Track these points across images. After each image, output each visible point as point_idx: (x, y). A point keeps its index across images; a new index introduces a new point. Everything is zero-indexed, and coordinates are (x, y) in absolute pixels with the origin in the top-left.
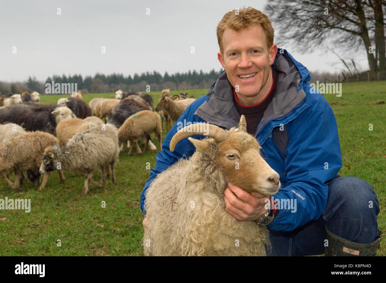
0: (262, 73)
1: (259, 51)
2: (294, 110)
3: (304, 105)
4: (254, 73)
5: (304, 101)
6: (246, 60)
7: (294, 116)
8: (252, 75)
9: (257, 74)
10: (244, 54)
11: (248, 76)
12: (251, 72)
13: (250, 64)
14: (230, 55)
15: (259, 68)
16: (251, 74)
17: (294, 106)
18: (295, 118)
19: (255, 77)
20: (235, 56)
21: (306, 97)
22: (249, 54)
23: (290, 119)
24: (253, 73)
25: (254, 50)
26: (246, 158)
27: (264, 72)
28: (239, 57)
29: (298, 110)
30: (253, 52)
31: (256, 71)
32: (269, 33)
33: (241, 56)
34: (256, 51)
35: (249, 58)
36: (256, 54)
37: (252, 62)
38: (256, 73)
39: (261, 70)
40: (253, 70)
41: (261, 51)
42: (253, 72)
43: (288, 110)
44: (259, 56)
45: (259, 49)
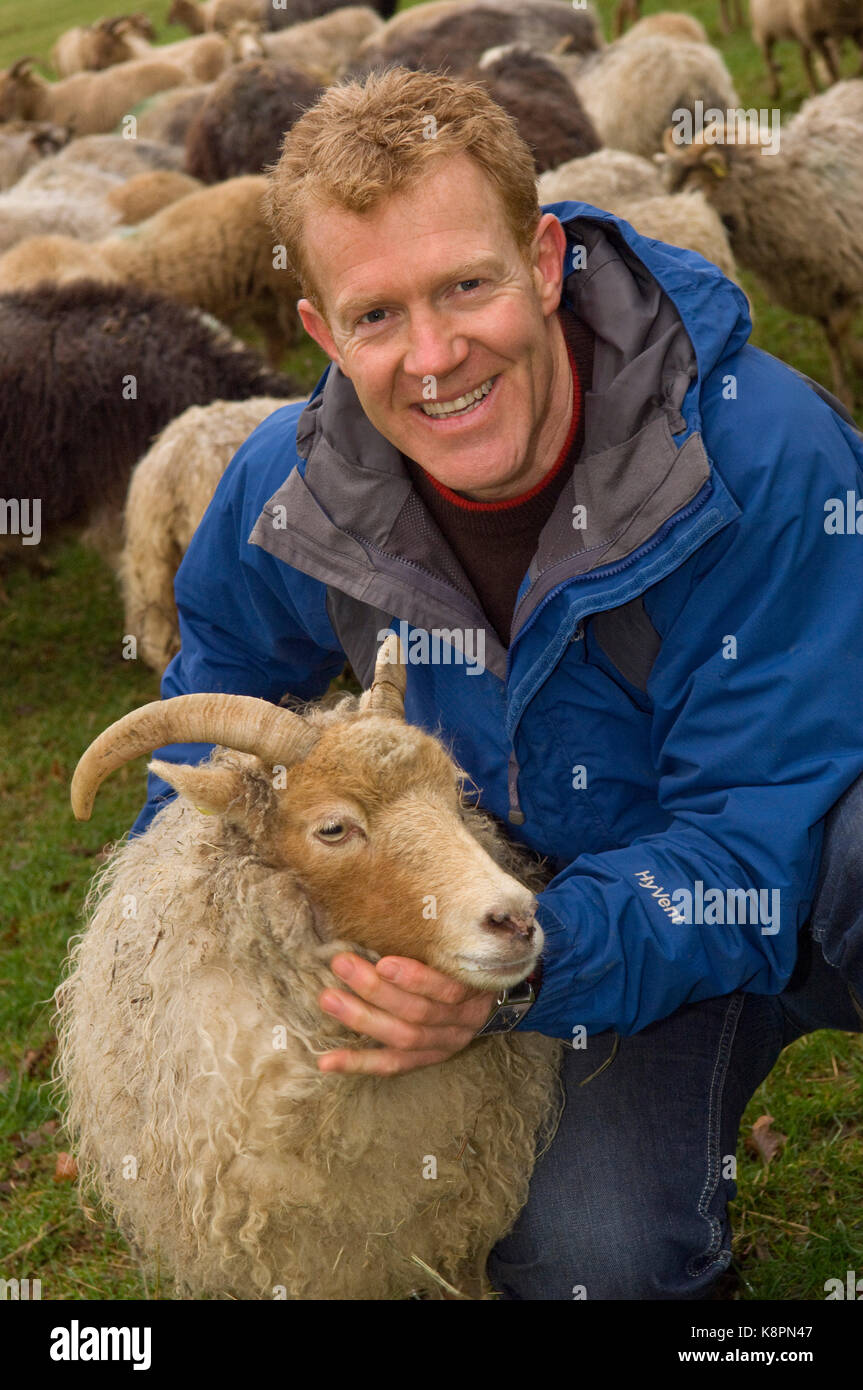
0: (519, 374)
1: (486, 281)
2: (665, 533)
3: (705, 516)
4: (483, 382)
5: (705, 494)
6: (437, 336)
7: (669, 561)
8: (477, 394)
9: (501, 381)
10: (420, 312)
11: (460, 403)
12: (472, 383)
13: (460, 350)
14: (359, 322)
15: (502, 356)
16: (471, 390)
17: (661, 516)
18: (670, 568)
19: (493, 398)
20: (380, 326)
21: (711, 479)
22: (443, 303)
23: (651, 573)
24: (478, 386)
25: (462, 280)
26: (394, 833)
27: (529, 368)
28: (400, 324)
29: (682, 536)
30: (459, 288)
31: (493, 373)
32: (508, 179)
33: (409, 319)
34: (471, 284)
35: (448, 324)
36: (472, 294)
37: (463, 336)
38: (494, 379)
39: (513, 362)
40: (478, 371)
41: (494, 277)
42: (478, 381)
43: (642, 530)
44: (490, 300)
45: (483, 273)
